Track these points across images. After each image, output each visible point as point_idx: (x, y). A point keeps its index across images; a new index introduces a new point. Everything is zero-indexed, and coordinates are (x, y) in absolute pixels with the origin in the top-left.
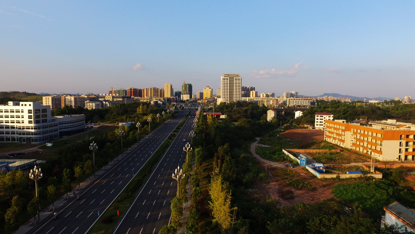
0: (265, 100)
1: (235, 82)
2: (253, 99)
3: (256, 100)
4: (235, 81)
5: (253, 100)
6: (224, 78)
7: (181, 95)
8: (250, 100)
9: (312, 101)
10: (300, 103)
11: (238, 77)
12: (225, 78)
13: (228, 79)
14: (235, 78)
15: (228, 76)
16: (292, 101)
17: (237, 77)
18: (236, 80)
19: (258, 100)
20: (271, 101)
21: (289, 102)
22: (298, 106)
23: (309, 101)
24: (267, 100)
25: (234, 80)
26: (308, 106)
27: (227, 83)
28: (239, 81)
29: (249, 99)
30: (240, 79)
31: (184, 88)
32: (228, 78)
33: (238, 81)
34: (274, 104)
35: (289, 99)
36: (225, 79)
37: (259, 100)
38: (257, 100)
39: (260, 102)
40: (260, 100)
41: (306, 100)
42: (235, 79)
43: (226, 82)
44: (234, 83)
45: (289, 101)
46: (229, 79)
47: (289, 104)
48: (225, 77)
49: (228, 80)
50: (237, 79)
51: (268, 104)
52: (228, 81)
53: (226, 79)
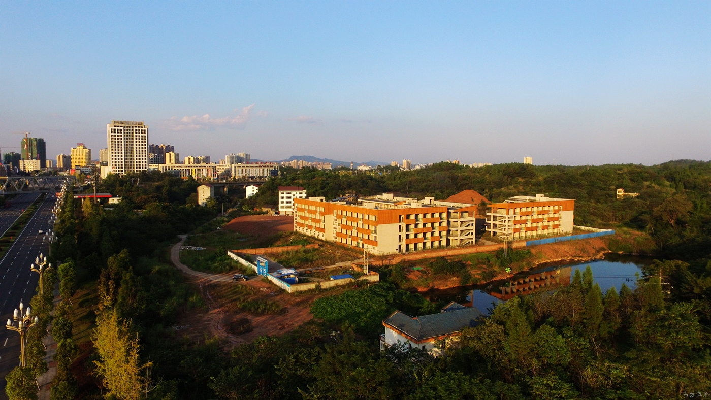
0: (193, 168)
1: (136, 136)
2: (172, 167)
3: (176, 168)
4: (135, 134)
5: (172, 169)
6: (113, 128)
7: (21, 162)
8: (166, 169)
9: (272, 168)
10: (253, 173)
11: (142, 127)
12: (116, 128)
13: (121, 130)
14: (134, 129)
15: (121, 125)
16: (240, 170)
17: (139, 127)
18: (137, 132)
19: (180, 168)
20: (204, 170)
21: (235, 172)
22: (249, 177)
23: (268, 168)
24: (196, 168)
25: (133, 133)
26: (266, 177)
27: (120, 137)
28: (143, 135)
29: (163, 167)
30: (145, 131)
31: (27, 146)
32: (122, 128)
33: (140, 135)
34: (210, 175)
35: (235, 167)
36: (115, 130)
37: (182, 168)
38: (178, 168)
39: (183, 172)
40: (185, 168)
41: (262, 168)
42: (136, 130)
43: (118, 136)
44: (135, 138)
45: (235, 169)
46: (124, 130)
47: (235, 174)
48: (115, 126)
49: (121, 133)
50: (139, 130)
51: (199, 175)
52: (123, 134)
53: (118, 130)
